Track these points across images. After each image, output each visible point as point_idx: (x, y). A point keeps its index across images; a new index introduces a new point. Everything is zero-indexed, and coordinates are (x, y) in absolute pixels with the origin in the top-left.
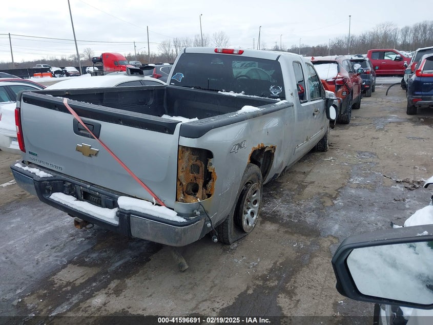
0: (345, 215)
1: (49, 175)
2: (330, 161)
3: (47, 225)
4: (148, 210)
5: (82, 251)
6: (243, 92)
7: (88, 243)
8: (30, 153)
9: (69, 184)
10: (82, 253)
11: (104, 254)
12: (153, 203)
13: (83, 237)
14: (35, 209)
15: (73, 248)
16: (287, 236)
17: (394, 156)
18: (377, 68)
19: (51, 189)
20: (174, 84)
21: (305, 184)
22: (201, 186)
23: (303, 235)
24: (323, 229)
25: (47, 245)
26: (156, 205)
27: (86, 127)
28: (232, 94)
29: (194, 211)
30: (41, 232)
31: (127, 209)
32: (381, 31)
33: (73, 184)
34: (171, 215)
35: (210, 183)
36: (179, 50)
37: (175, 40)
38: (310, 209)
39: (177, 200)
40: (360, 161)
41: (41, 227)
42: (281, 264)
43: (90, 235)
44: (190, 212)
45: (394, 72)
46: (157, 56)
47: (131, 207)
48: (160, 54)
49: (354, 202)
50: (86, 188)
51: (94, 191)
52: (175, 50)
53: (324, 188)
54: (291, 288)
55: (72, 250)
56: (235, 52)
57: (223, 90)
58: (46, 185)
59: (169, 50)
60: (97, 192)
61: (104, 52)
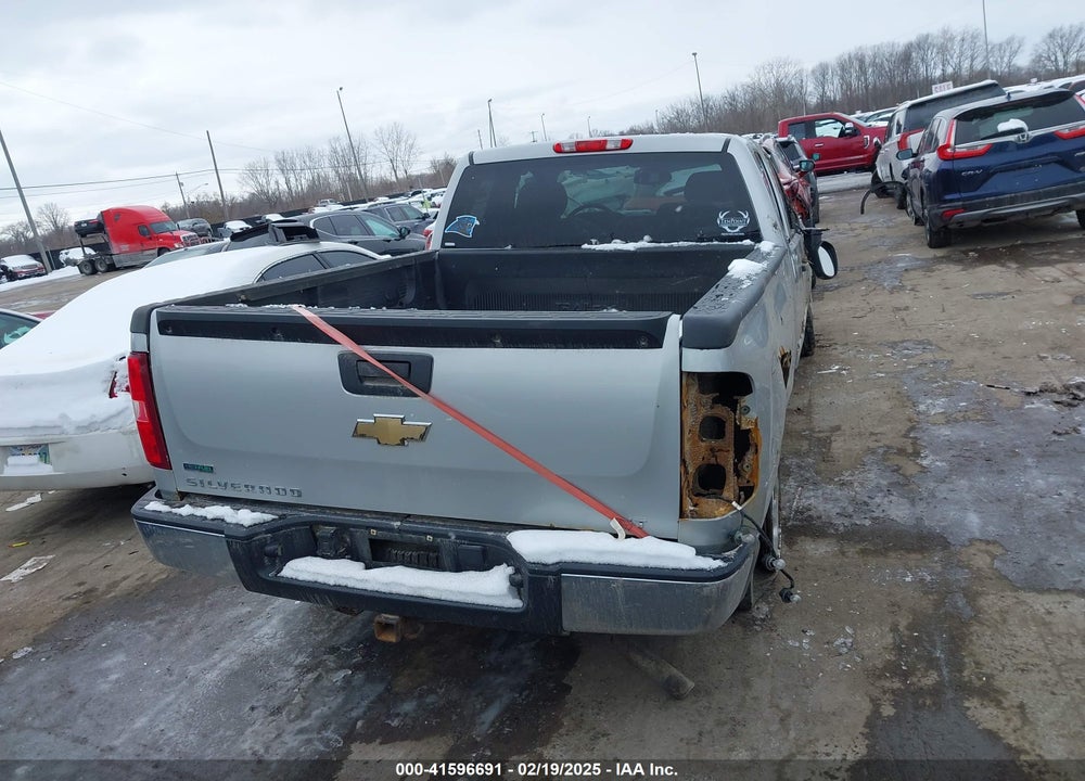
0: (971, 488)
1: (268, 517)
2: (838, 373)
3: (217, 656)
4: (609, 552)
5: (365, 703)
6: (647, 238)
7: (369, 679)
8: (186, 466)
9: (332, 529)
10: (369, 708)
11: (430, 699)
12: (616, 536)
13: (342, 667)
14: (152, 623)
15: (335, 702)
16: (873, 562)
17: (973, 339)
18: (816, 156)
19: (280, 553)
20: (453, 244)
21: (821, 435)
22: (730, 469)
23: (909, 551)
24: (944, 527)
25: (253, 709)
26: (627, 537)
27: (386, 370)
28: (617, 245)
29: (737, 536)
30: (212, 676)
31: (551, 560)
32: (767, 81)
33: (342, 528)
34: (682, 556)
35: (749, 456)
36: (292, 180)
37: (280, 157)
38: (878, 488)
39: (682, 515)
40: (906, 363)
41: (203, 665)
42: (911, 627)
43: (358, 659)
44: (720, 541)
45: (846, 162)
46: (239, 200)
47: (560, 553)
48: (246, 196)
49: (967, 454)
50: (391, 530)
51: (414, 533)
52: (282, 181)
53: (874, 438)
54: (981, 679)
55: (334, 706)
56: (609, 146)
57: (593, 241)
58: (263, 544)
59: (268, 183)
60: (426, 534)
61: (105, 208)
